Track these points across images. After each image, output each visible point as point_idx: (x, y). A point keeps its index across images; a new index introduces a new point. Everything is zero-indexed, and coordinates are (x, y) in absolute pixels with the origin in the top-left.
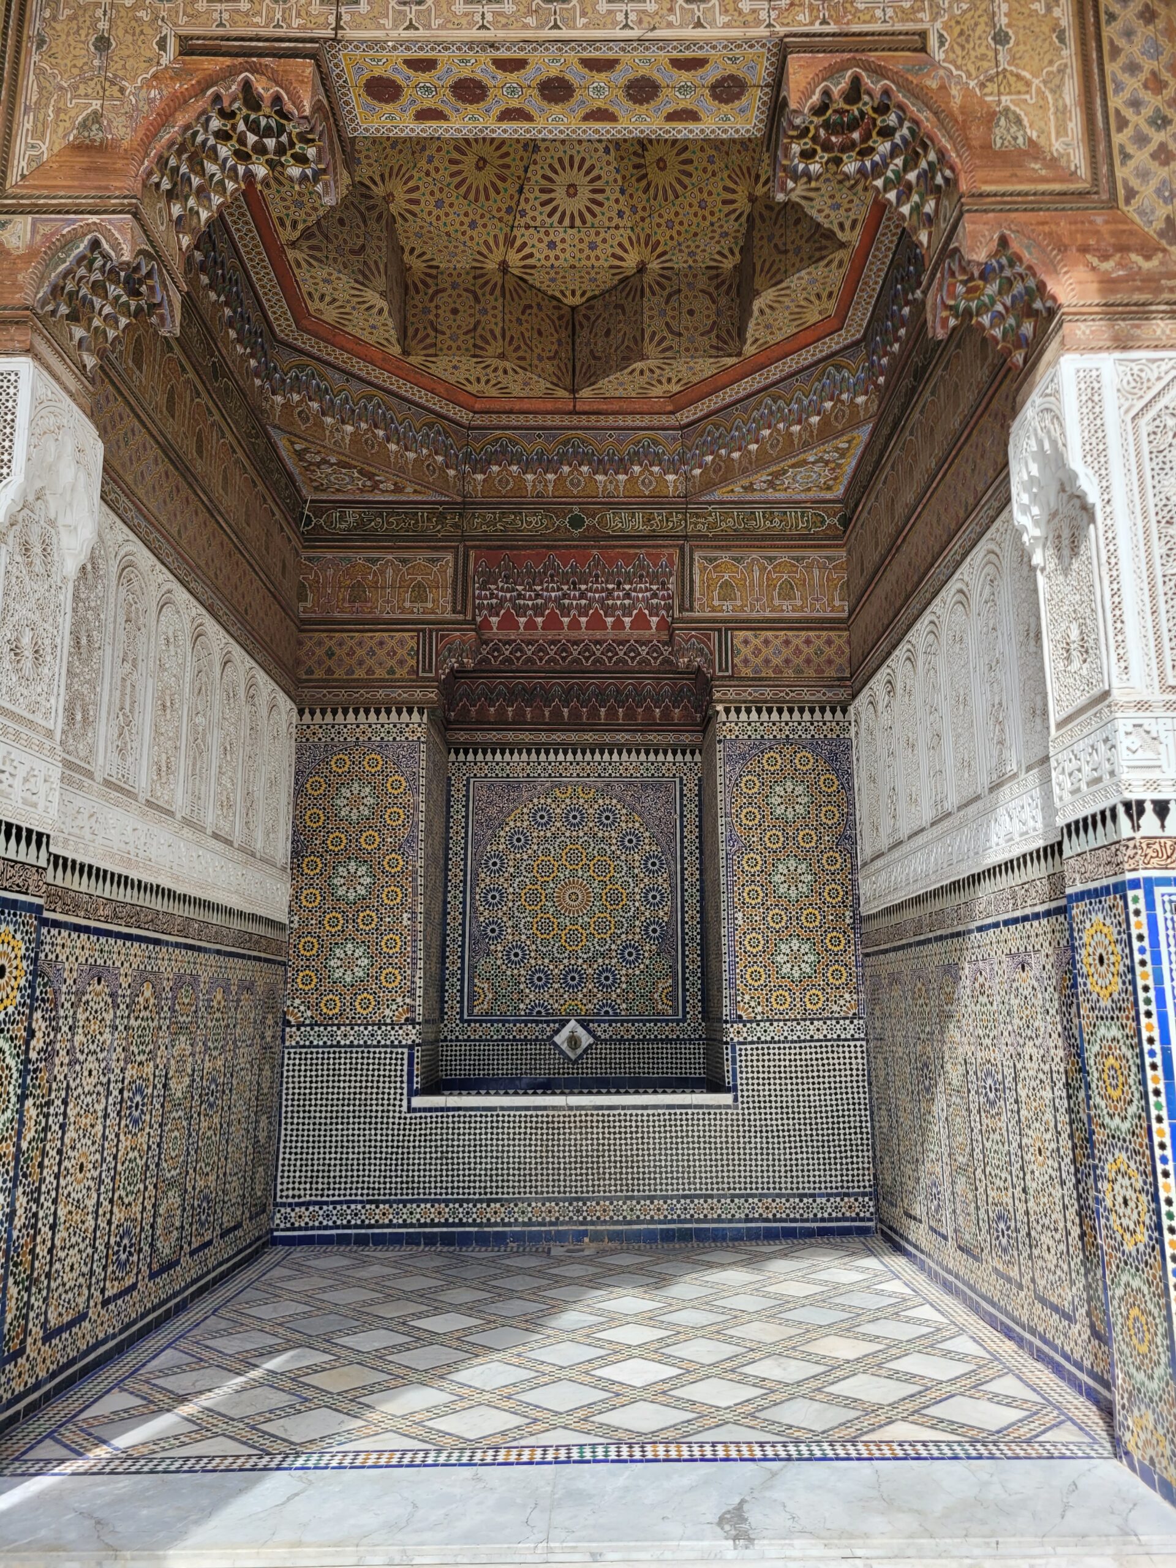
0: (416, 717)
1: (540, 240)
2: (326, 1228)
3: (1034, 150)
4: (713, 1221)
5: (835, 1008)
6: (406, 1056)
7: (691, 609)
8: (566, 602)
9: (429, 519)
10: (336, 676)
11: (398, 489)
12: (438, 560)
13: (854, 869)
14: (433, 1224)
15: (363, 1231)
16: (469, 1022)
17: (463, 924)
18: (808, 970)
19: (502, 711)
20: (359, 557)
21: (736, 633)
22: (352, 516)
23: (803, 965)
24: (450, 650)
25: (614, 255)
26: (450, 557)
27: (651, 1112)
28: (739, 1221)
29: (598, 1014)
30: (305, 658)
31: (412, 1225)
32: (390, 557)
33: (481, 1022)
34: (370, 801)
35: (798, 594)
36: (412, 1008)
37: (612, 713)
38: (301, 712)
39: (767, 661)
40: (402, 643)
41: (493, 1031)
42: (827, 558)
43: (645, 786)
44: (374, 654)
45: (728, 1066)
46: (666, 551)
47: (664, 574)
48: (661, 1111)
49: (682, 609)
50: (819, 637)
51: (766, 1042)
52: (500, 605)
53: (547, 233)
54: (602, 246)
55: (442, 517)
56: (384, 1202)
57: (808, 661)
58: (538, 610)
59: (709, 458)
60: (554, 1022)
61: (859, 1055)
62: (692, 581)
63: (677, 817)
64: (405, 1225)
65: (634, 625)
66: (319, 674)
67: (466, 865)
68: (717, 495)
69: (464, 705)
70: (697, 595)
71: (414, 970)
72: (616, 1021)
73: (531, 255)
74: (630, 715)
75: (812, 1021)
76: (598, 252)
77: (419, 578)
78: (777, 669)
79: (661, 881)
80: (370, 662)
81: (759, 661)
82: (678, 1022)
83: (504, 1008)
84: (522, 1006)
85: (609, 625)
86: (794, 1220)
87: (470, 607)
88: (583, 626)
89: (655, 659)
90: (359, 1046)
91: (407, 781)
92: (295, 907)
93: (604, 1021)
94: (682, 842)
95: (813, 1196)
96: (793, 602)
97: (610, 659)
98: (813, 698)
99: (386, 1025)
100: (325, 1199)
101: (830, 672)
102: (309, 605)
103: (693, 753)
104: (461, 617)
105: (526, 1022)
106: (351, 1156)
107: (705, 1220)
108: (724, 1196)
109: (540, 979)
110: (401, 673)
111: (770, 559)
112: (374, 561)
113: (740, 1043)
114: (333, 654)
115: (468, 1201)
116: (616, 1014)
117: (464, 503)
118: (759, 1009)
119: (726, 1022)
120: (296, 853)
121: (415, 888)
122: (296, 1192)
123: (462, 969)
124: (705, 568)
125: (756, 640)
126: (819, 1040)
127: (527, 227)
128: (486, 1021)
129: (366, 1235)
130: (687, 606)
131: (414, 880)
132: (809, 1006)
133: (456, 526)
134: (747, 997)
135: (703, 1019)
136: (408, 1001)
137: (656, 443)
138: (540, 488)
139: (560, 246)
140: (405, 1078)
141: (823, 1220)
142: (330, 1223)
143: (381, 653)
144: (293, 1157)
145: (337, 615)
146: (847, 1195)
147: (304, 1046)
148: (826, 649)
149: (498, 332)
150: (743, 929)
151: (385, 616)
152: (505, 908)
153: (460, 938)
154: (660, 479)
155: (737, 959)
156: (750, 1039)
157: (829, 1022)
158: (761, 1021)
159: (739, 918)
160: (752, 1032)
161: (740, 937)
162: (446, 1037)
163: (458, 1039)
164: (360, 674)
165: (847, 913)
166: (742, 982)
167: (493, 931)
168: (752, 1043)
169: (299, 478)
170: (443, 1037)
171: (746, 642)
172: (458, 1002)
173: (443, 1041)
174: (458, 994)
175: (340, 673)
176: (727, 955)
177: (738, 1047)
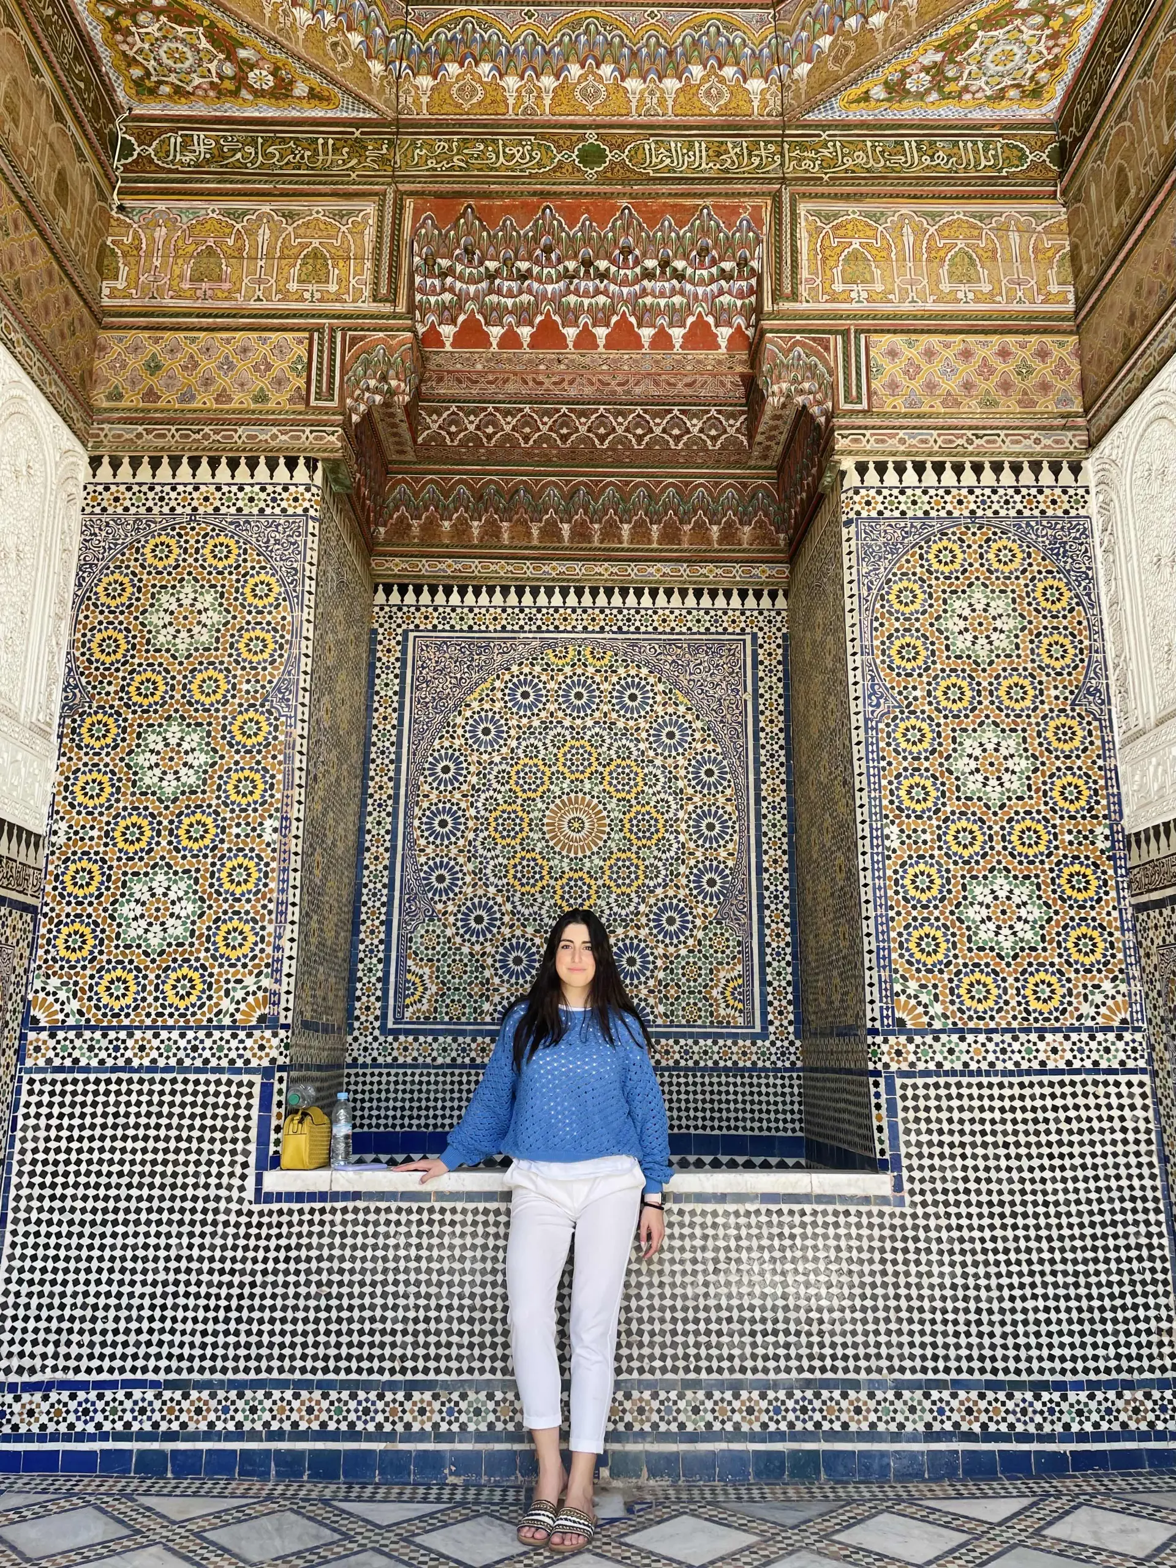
0: (301, 473)
2: (81, 1437)
4: (861, 1436)
5: (1086, 1009)
6: (256, 1090)
7: (794, 296)
8: (572, 299)
9: (335, 149)
11: (282, 90)
12: (350, 213)
14: (297, 1434)
15: (155, 1446)
16: (395, 1033)
17: (391, 868)
20: (212, 209)
21: (874, 338)
22: (203, 143)
24: (367, 364)
26: (370, 208)
27: (731, 1207)
28: (914, 1437)
30: (107, 373)
31: (254, 1435)
32: (266, 208)
33: (416, 1033)
34: (214, 617)
35: (984, 273)
36: (272, 998)
38: (95, 462)
39: (931, 386)
41: (439, 1050)
42: (1033, 215)
44: (231, 367)
45: (880, 1118)
46: (749, 203)
47: (744, 243)
48: (752, 1207)
50: (1023, 346)
51: (953, 1073)
52: (459, 306)
56: (200, 1386)
57: (1006, 386)
58: (524, 315)
59: (825, 41)
61: (1138, 1102)
62: (794, 251)
63: (748, 696)
64: (239, 1434)
65: (689, 341)
66: (132, 400)
67: (398, 771)
68: (838, 110)
70: (804, 274)
71: (280, 924)
74: (671, 535)
75: (1041, 1033)
77: (316, 243)
78: (949, 399)
79: (721, 800)
80: (223, 381)
81: (916, 385)
82: (754, 1038)
83: (456, 1010)
84: (486, 1007)
85: (646, 341)
86: (1025, 1437)
87: (403, 292)
88: (601, 342)
90: (167, 1069)
91: (282, 582)
92: (62, 806)
94: (756, 738)
95: (1059, 1386)
96: (975, 287)
98: (1017, 448)
99: (221, 1028)
100: (82, 1377)
101: (1047, 405)
102: (121, 284)
103: (773, 596)
104: (387, 308)
106: (138, 1289)
107: (845, 1433)
108: (882, 1385)
110: (278, 400)
111: (933, 216)
112: (238, 215)
114: (158, 367)
115: (367, 1386)
117: (397, 123)
118: (937, 1009)
119: (874, 1032)
120: (69, 708)
121: (288, 774)
122: (27, 1362)
123: (387, 942)
124: (819, 230)
125: (910, 349)
126: (1056, 1072)
128: (425, 1033)
129: (161, 1453)
130: (788, 290)
131: (289, 759)
132: (1034, 1005)
133: (383, 160)
134: (913, 986)
135: (797, 1034)
136: (266, 982)
137: (731, 27)
138: (529, 101)
140: (253, 1134)
141: (1082, 1437)
142: (90, 1428)
143: (243, 367)
144: (25, 1289)
145: (168, 301)
146: (1130, 1385)
147: (61, 1069)
148: (1037, 364)
150: (900, 857)
151: (253, 304)
152: (461, 842)
153: (385, 891)
154: (738, 90)
155: (891, 913)
156: (921, 1066)
157: (1074, 1037)
158: (943, 1031)
159: (893, 837)
160: (925, 1053)
161: (896, 872)
162: (355, 1059)
163: (374, 1063)
164: (205, 400)
165: (1098, 830)
166: (901, 956)
167: (440, 879)
168: (926, 1073)
169: (105, 54)
170: (349, 1060)
171: (893, 354)
172: (378, 999)
173: (349, 1066)
174: (379, 985)
175: (169, 400)
176: (871, 906)
177: (898, 1082)
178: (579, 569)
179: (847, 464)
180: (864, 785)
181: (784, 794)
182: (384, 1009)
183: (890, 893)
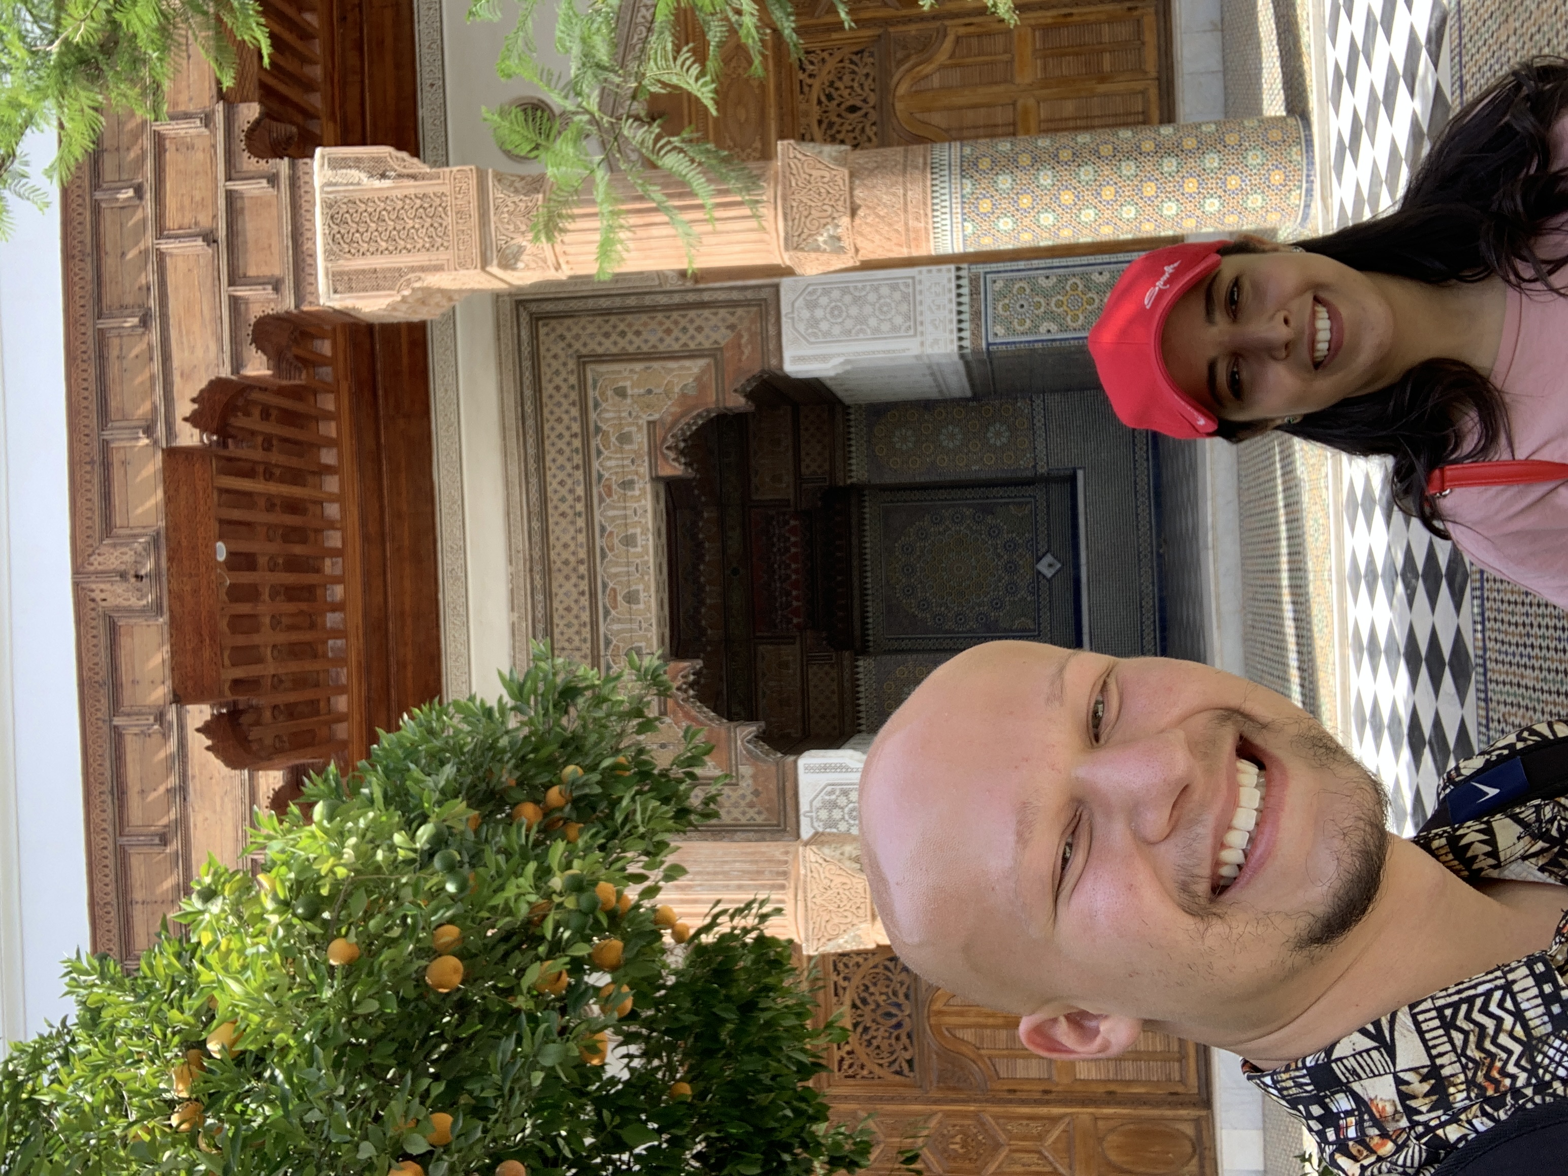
0: (859, 663)
3: (698, 379)
4: (1149, 479)
5: (1026, 411)
7: (788, 500)
9: (737, 662)
10: (837, 713)
12: (762, 655)
13: (944, 401)
18: (1005, 427)
19: (840, 618)
21: (802, 473)
23: (1002, 430)
26: (761, 648)
29: (1033, 551)
32: (762, 684)
37: (839, 548)
39: (820, 454)
40: (815, 674)
43: (887, 525)
44: (822, 690)
45: (1061, 472)
46: (753, 517)
49: (787, 506)
50: (804, 423)
51: (1047, 451)
55: (735, 654)
57: (818, 429)
60: (1038, 578)
62: (770, 501)
63: (905, 504)
70: (780, 497)
72: (1037, 539)
74: (840, 536)
75: (1034, 424)
77: (774, 665)
78: (824, 448)
79: (947, 514)
80: (827, 693)
81: (819, 459)
82: (1036, 501)
83: (1031, 610)
84: (1029, 599)
93: (1037, 547)
101: (825, 416)
105: (1039, 596)
107: (1148, 484)
109: (1011, 588)
111: (755, 453)
113: (1048, 466)
114: (823, 715)
115: (1141, 619)
116: (1032, 540)
118: (1028, 455)
124: (762, 492)
125: (806, 461)
130: (786, 503)
132: (1026, 426)
133: (740, 645)
134: (1022, 462)
135: (1034, 486)
138: (715, 595)
143: (822, 686)
148: (811, 418)
150: (982, 466)
151: (799, 685)
154: (707, 521)
155: (999, 468)
156: (1045, 460)
159: (975, 468)
160: (1041, 459)
161: (986, 467)
165: (972, 405)
166: (1013, 466)
168: (1048, 459)
171: (808, 467)
175: (835, 710)
178: (855, 572)
179: (848, 482)
183: (993, 469)
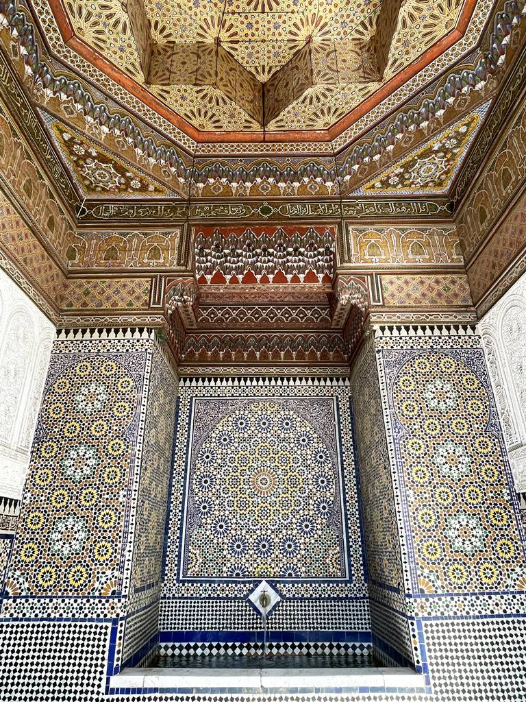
1: (242, 23)
5: (509, 582)
6: (109, 631)
7: (350, 261)
8: (259, 264)
9: (165, 210)
10: (89, 308)
11: (144, 188)
12: (169, 233)
13: (503, 452)
16: (183, 582)
17: (182, 503)
18: (478, 544)
19: (216, 354)
20: (115, 233)
21: (383, 276)
22: (113, 209)
23: (473, 539)
24: (175, 290)
25: (291, 32)
26: (178, 231)
27: (344, 696)
29: (283, 576)
30: (67, 296)
32: (136, 232)
33: (192, 582)
34: (103, 397)
35: (426, 251)
36: (119, 581)
37: (288, 355)
38: (59, 332)
39: (408, 295)
40: (139, 285)
41: (203, 590)
42: (443, 229)
43: (312, 403)
44: (118, 292)
45: (415, 643)
46: (329, 226)
47: (328, 241)
48: (355, 695)
49: (342, 261)
50: (445, 279)
52: (213, 268)
53: (246, 17)
54: (283, 26)
55: (174, 209)
57: (439, 295)
58: (239, 270)
59: (356, 167)
60: (250, 582)
62: (348, 244)
63: (336, 423)
65: (307, 279)
66: (77, 306)
67: (187, 458)
68: (363, 191)
69: (191, 351)
71: (124, 544)
72: (298, 582)
73: (236, 34)
74: (300, 356)
75: (490, 595)
76: (280, 30)
77: (155, 244)
80: (115, 298)
81: (402, 295)
82: (346, 583)
83: (210, 571)
85: (289, 280)
87: (190, 262)
88: (271, 280)
89: (317, 318)
90: (67, 619)
91: (134, 381)
92: (30, 485)
93: (288, 582)
94: (340, 442)
96: (422, 256)
97: (287, 318)
98: (447, 320)
99: (94, 597)
101: (457, 302)
102: (76, 262)
103: (344, 380)
104: (183, 268)
105: (227, 583)
109: (239, 546)
110: (137, 304)
112: (125, 235)
113: (425, 619)
114: (89, 293)
116: (297, 576)
117: (189, 200)
118: (439, 583)
119: (409, 596)
120: (38, 440)
121: (132, 469)
123: (180, 538)
124: (358, 236)
125: (399, 281)
126: (499, 616)
127: (233, 13)
128: (197, 582)
131: (133, 461)
132: (484, 580)
133: (183, 214)
134: (426, 571)
136: (116, 573)
137: (319, 164)
138: (241, 191)
139: (255, 26)
140: (107, 655)
143: (124, 292)
145: (95, 268)
147: (17, 619)
148: (452, 287)
149: (212, 72)
150: (415, 506)
151: (129, 268)
152: (214, 490)
153: (180, 514)
154: (322, 186)
155: (413, 534)
156: (433, 614)
157: (506, 597)
158: (442, 595)
159: (411, 496)
160: (435, 607)
161: (414, 513)
162: (165, 595)
163: (174, 597)
164: (107, 305)
165: (504, 491)
166: (420, 556)
167: (204, 508)
168: (436, 618)
169: (74, 176)
170: (162, 595)
171: (391, 283)
172: (176, 565)
173: (162, 598)
174: (176, 559)
175: (92, 305)
176: (403, 530)
177: (423, 623)
178: (264, 370)
179: (376, 327)
180: (396, 470)
181: (353, 466)
182: (178, 570)
183: (412, 524)
